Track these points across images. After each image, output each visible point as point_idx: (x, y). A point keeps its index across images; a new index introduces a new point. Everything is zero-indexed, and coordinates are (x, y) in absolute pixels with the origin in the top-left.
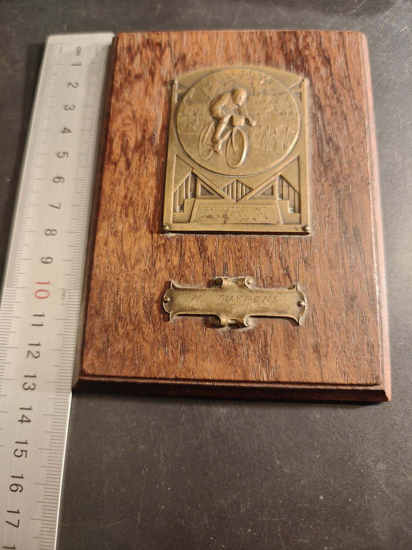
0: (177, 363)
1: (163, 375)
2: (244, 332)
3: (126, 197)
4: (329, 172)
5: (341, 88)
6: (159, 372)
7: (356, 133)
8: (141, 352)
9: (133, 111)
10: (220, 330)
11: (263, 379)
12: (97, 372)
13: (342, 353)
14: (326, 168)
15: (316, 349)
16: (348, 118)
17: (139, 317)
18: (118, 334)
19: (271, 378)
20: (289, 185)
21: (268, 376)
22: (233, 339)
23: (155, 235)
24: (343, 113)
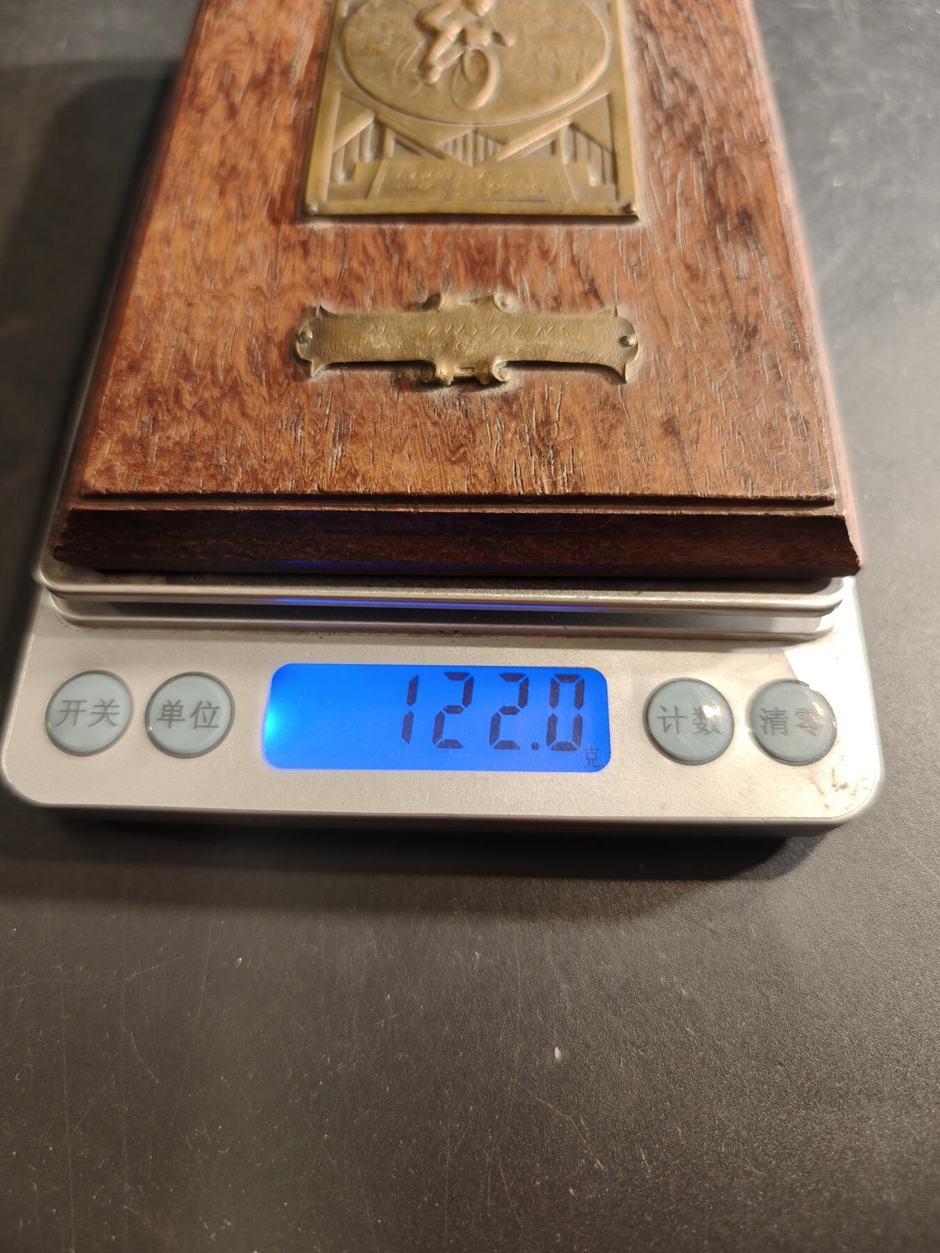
0: (324, 462)
1: (288, 486)
2: (492, 398)
3: (222, 163)
4: (677, 125)
5: (692, 5)
6: (277, 482)
7: (729, 67)
8: (233, 441)
9: (250, 33)
10: (434, 394)
11: (543, 488)
12: (121, 486)
13: (734, 437)
14: (669, 118)
15: (670, 428)
16: (710, 45)
17: (236, 373)
18: (182, 407)
19: (562, 488)
20: (590, 138)
21: (554, 484)
22: (466, 411)
23: (285, 228)
24: (698, 38)
